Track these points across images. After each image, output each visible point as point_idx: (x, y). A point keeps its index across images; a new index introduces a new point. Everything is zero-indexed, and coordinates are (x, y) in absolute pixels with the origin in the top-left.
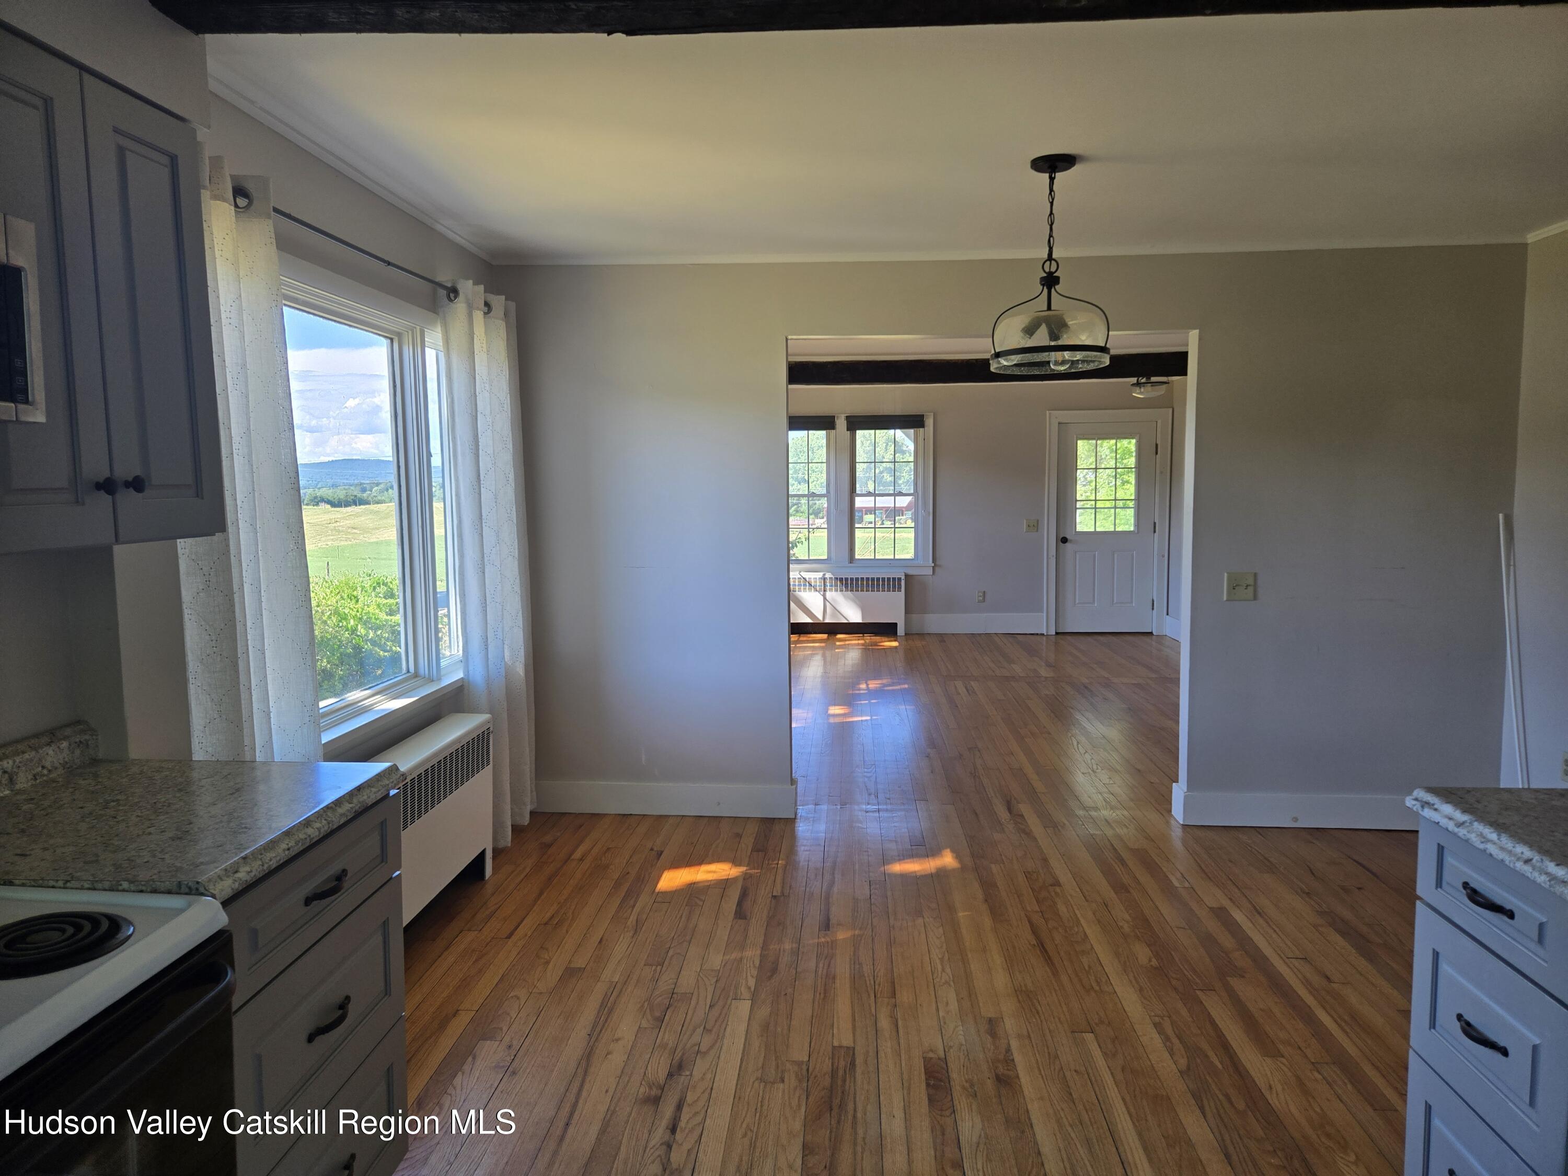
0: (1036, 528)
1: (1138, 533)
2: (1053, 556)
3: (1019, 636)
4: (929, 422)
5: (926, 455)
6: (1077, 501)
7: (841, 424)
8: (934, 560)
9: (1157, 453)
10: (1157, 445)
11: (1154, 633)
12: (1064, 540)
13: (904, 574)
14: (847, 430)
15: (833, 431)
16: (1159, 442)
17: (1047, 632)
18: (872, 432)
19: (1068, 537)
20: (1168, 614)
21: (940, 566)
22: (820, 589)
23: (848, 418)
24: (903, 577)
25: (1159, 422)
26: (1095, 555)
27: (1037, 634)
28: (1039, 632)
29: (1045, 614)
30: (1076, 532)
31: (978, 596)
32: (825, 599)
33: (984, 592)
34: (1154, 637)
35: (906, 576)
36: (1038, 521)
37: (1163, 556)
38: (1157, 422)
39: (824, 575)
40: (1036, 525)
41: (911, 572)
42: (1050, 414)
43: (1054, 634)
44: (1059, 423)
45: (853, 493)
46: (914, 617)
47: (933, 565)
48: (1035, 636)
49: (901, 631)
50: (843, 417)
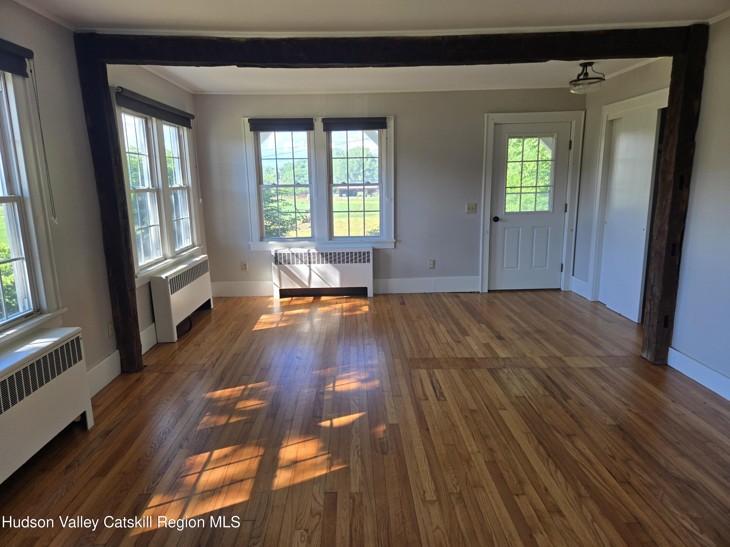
0: (474, 211)
1: (553, 212)
2: (488, 232)
3: (461, 294)
4: (391, 124)
5: (388, 150)
6: (506, 188)
7: (319, 125)
8: (395, 237)
9: (570, 148)
10: (571, 142)
11: (562, 289)
12: (496, 219)
13: (371, 249)
14: (324, 131)
15: (312, 132)
16: (573, 139)
17: (482, 290)
18: (344, 132)
19: (499, 216)
20: (573, 275)
21: (400, 241)
22: (306, 261)
23: (323, 120)
24: (371, 252)
25: (574, 123)
26: (519, 231)
27: (474, 292)
28: (476, 290)
29: (480, 277)
30: (505, 212)
31: (430, 264)
32: (310, 269)
33: (434, 261)
34: (561, 292)
35: (374, 250)
36: (476, 204)
37: (572, 230)
38: (571, 122)
39: (309, 250)
40: (474, 208)
41: (377, 246)
42: (488, 116)
43: (487, 292)
44: (495, 124)
45: (330, 183)
46: (381, 281)
47: (395, 241)
48: (473, 294)
49: (370, 293)
50: (320, 119)
